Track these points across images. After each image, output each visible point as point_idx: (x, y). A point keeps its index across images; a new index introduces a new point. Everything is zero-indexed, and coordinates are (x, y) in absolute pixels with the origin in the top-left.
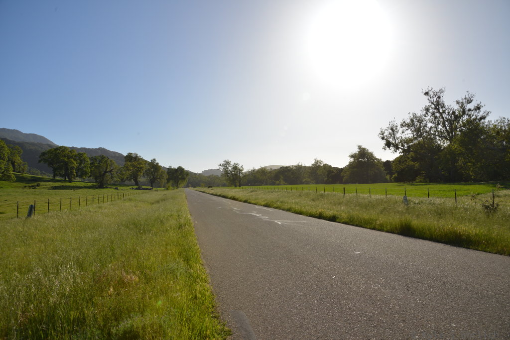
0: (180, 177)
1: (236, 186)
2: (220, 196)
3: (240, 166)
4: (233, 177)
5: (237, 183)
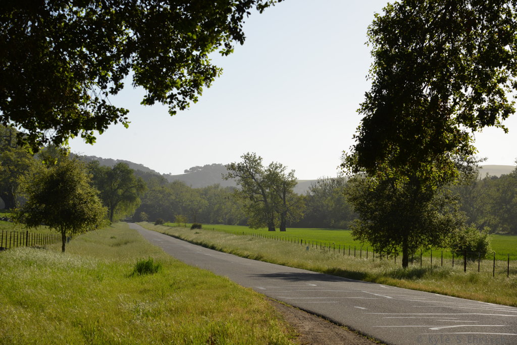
4: (265, 201)
5: (277, 219)
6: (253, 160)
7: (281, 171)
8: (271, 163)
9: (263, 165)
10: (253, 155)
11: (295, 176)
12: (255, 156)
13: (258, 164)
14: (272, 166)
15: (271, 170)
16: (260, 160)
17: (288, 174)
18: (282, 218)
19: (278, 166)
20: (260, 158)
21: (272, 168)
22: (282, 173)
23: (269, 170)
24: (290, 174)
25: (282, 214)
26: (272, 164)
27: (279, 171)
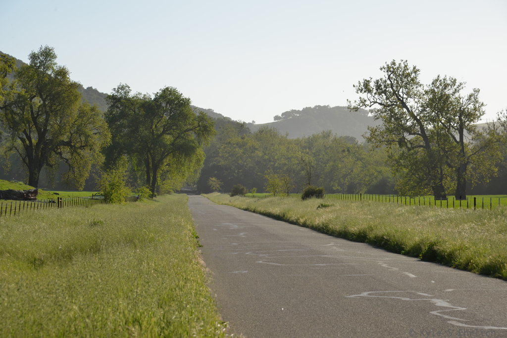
0: (168, 139)
1: (440, 194)
2: (361, 238)
3: (464, 94)
4: (427, 147)
5: (449, 178)
6: (403, 74)
7: (454, 93)
8: (436, 77)
9: (421, 82)
10: (403, 65)
11: (480, 100)
12: (406, 66)
13: (412, 80)
14: (438, 83)
15: (436, 90)
16: (415, 72)
17: (466, 98)
18: (460, 177)
19: (449, 82)
20: (415, 71)
21: (438, 88)
22: (457, 95)
23: (433, 91)
24: (470, 96)
25: (458, 170)
26: (437, 80)
27: (451, 92)
